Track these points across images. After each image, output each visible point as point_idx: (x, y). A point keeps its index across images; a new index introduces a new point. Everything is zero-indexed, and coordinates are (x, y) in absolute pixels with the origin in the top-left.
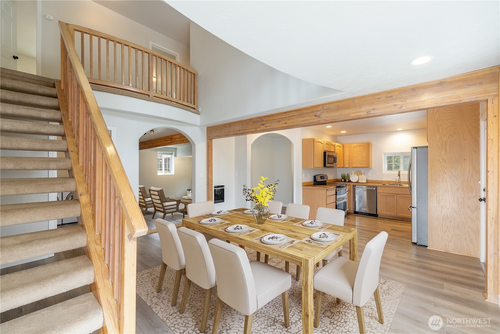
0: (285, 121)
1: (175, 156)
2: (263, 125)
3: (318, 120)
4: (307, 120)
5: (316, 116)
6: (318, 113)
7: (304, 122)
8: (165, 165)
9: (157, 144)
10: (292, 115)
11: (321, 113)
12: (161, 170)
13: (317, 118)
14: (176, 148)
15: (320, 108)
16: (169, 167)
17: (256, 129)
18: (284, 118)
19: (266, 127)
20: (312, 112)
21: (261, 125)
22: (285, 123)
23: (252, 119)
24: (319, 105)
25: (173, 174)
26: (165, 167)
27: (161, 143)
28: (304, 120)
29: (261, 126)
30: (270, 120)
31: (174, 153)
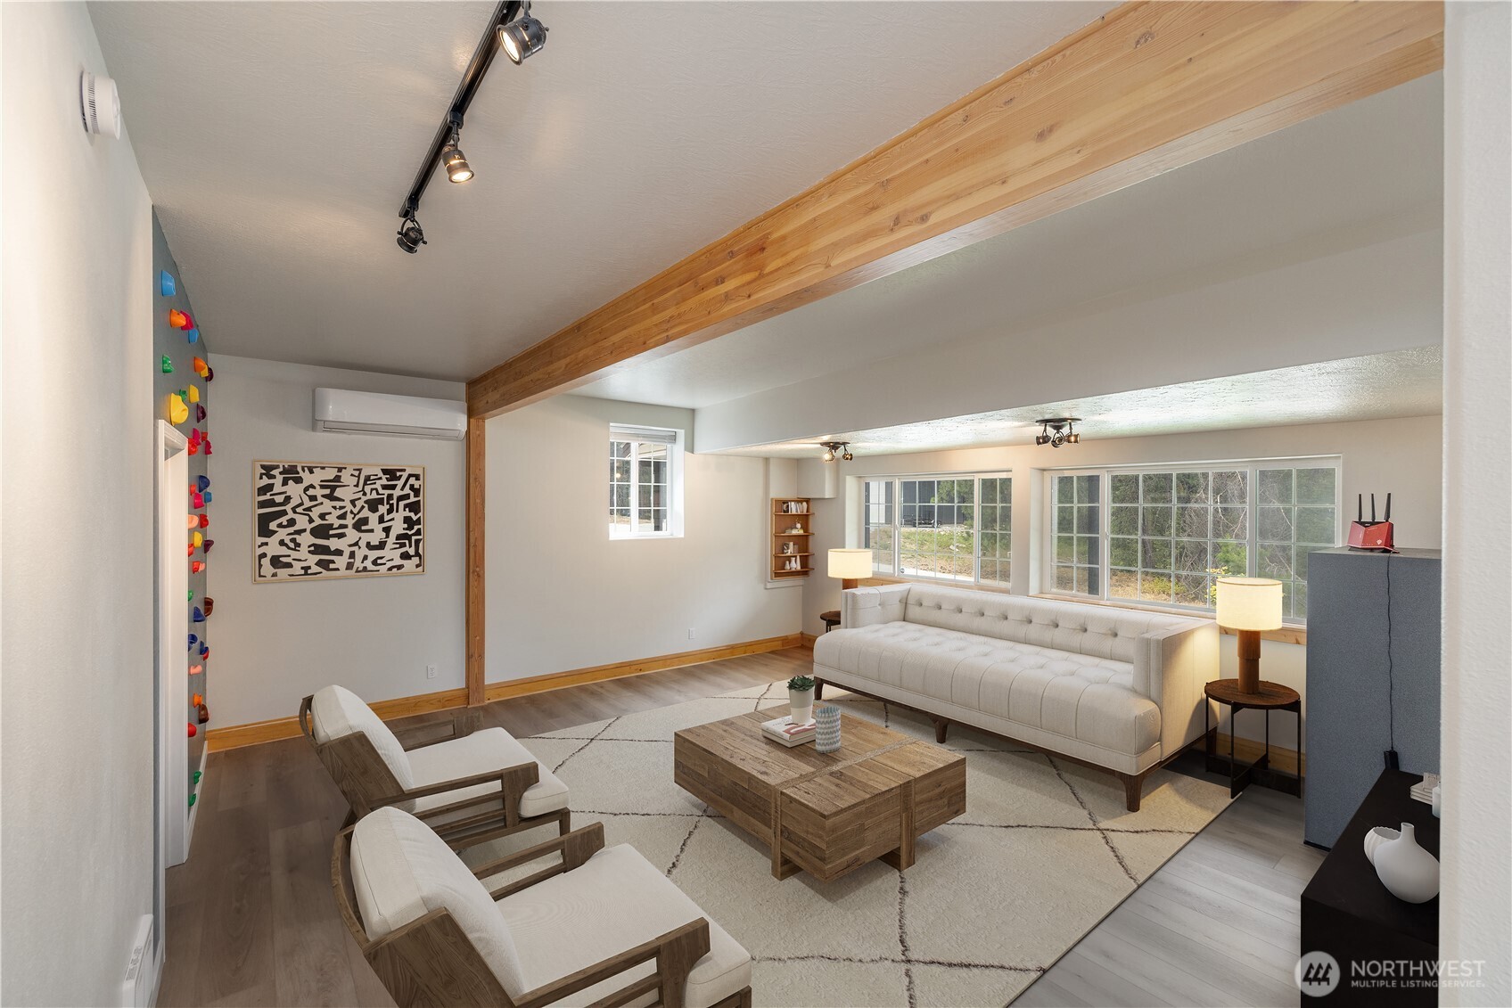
1: (690, 448)
8: (644, 492)
9: (624, 333)
12: (625, 513)
14: (693, 411)
16: (657, 503)
25: (680, 533)
26: (644, 500)
27: (657, 318)
31: (681, 433)
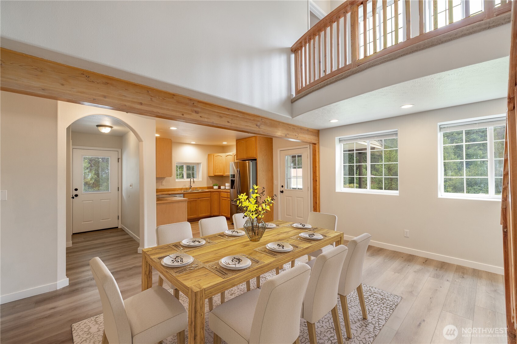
0: (229, 120)
2: (197, 112)
3: (258, 129)
4: (250, 127)
5: (257, 125)
6: (259, 124)
7: (246, 127)
10: (236, 115)
11: (261, 124)
13: (258, 127)
15: (259, 119)
17: (183, 115)
18: (227, 114)
19: (201, 117)
20: (254, 120)
21: (192, 111)
22: (228, 122)
23: (174, 95)
24: (259, 117)
28: (247, 126)
29: (193, 114)
30: (208, 110)
